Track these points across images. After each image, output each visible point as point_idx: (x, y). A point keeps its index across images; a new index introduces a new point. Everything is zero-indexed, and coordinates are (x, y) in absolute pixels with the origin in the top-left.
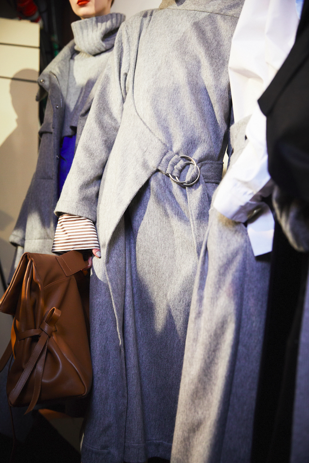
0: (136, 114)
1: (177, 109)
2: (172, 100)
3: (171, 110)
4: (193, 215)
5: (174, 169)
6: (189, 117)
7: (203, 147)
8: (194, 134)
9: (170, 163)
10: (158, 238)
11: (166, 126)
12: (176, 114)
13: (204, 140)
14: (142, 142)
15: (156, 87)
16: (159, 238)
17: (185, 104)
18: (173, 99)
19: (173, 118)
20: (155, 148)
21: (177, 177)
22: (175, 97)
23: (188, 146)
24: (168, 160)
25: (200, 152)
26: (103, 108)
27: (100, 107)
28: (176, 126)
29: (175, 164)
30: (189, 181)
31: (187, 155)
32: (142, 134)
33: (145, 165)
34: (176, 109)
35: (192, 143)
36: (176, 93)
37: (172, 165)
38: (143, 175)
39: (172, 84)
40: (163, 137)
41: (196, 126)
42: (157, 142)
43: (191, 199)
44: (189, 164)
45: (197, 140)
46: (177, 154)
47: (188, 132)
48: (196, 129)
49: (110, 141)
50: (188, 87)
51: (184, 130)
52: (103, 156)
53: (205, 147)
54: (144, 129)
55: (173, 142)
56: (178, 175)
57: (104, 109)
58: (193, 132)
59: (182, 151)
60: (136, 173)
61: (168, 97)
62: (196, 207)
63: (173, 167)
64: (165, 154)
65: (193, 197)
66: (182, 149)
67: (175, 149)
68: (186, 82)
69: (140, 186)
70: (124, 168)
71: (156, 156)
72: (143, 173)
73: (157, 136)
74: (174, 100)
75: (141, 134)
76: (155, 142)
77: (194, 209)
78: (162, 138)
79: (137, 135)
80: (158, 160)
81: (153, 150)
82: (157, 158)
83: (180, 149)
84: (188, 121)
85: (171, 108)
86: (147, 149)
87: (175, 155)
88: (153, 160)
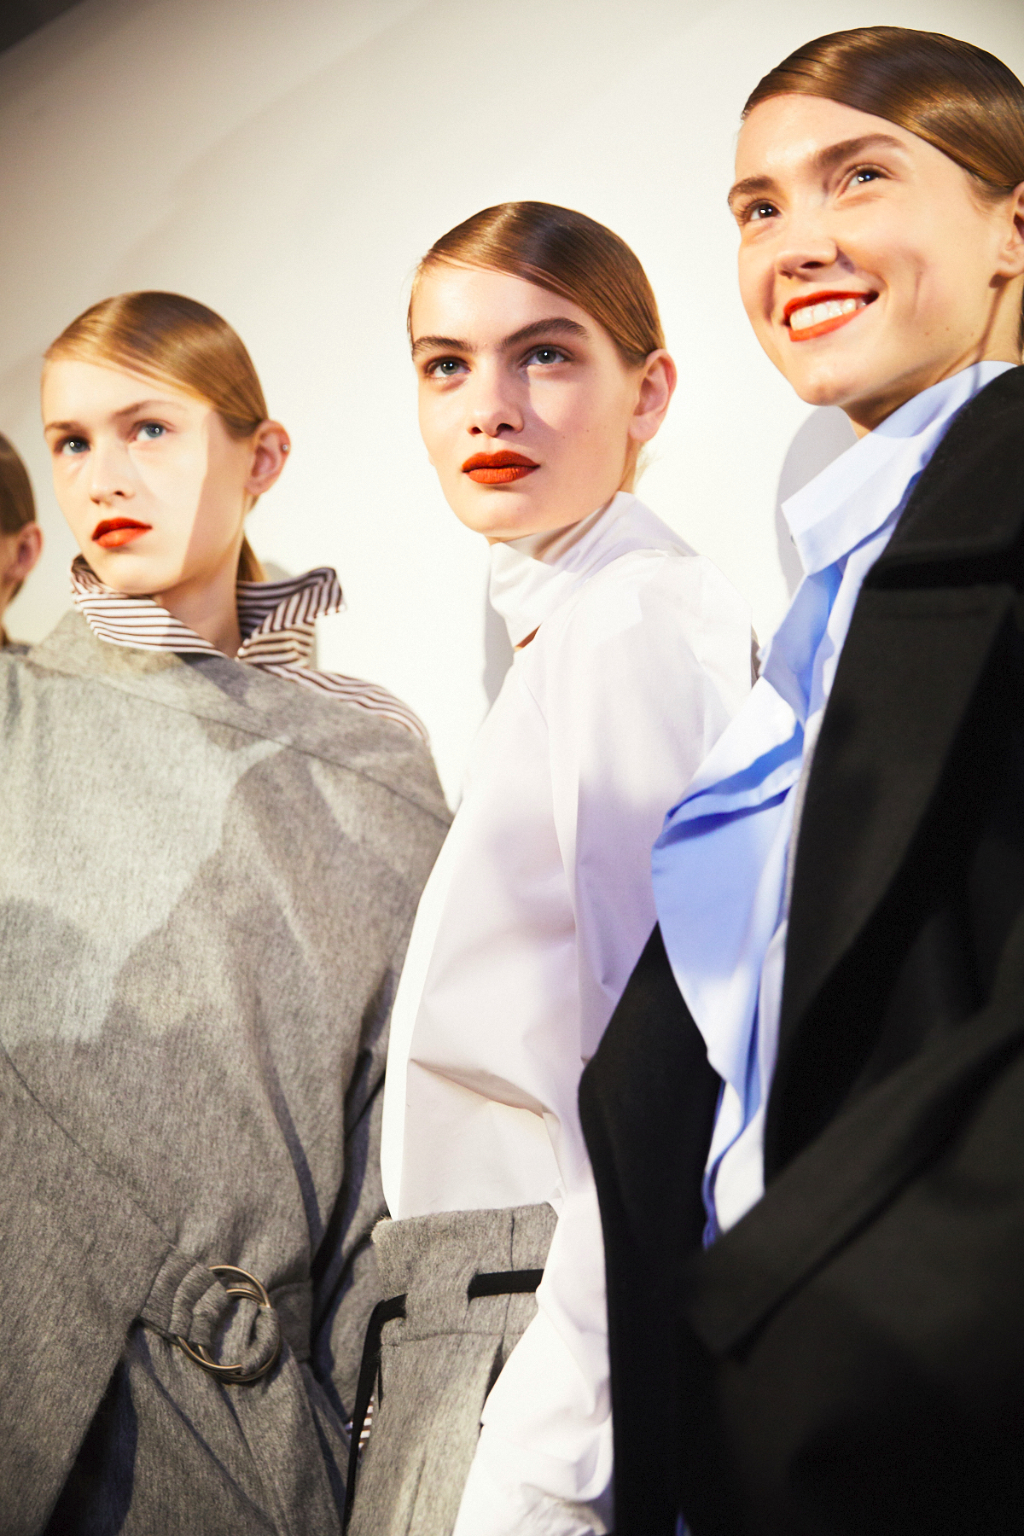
5: (192, 1317)
8: (252, 1189)
9: (180, 1293)
23: (234, 1230)
25: (271, 1249)
35: (245, 1220)
37: (187, 1302)
40: (152, 1196)
53: (285, 1234)
59: (216, 1251)
69: (100, 1393)
71: (133, 1269)
72: (100, 1338)
73: (128, 1190)
79: (42, 1181)
80: (142, 1283)
81: (120, 1245)
82: (139, 1275)
83: (213, 1244)
84: (231, 1139)
85: (178, 1086)
86: (96, 1238)
87: (193, 1265)
88: (124, 1284)
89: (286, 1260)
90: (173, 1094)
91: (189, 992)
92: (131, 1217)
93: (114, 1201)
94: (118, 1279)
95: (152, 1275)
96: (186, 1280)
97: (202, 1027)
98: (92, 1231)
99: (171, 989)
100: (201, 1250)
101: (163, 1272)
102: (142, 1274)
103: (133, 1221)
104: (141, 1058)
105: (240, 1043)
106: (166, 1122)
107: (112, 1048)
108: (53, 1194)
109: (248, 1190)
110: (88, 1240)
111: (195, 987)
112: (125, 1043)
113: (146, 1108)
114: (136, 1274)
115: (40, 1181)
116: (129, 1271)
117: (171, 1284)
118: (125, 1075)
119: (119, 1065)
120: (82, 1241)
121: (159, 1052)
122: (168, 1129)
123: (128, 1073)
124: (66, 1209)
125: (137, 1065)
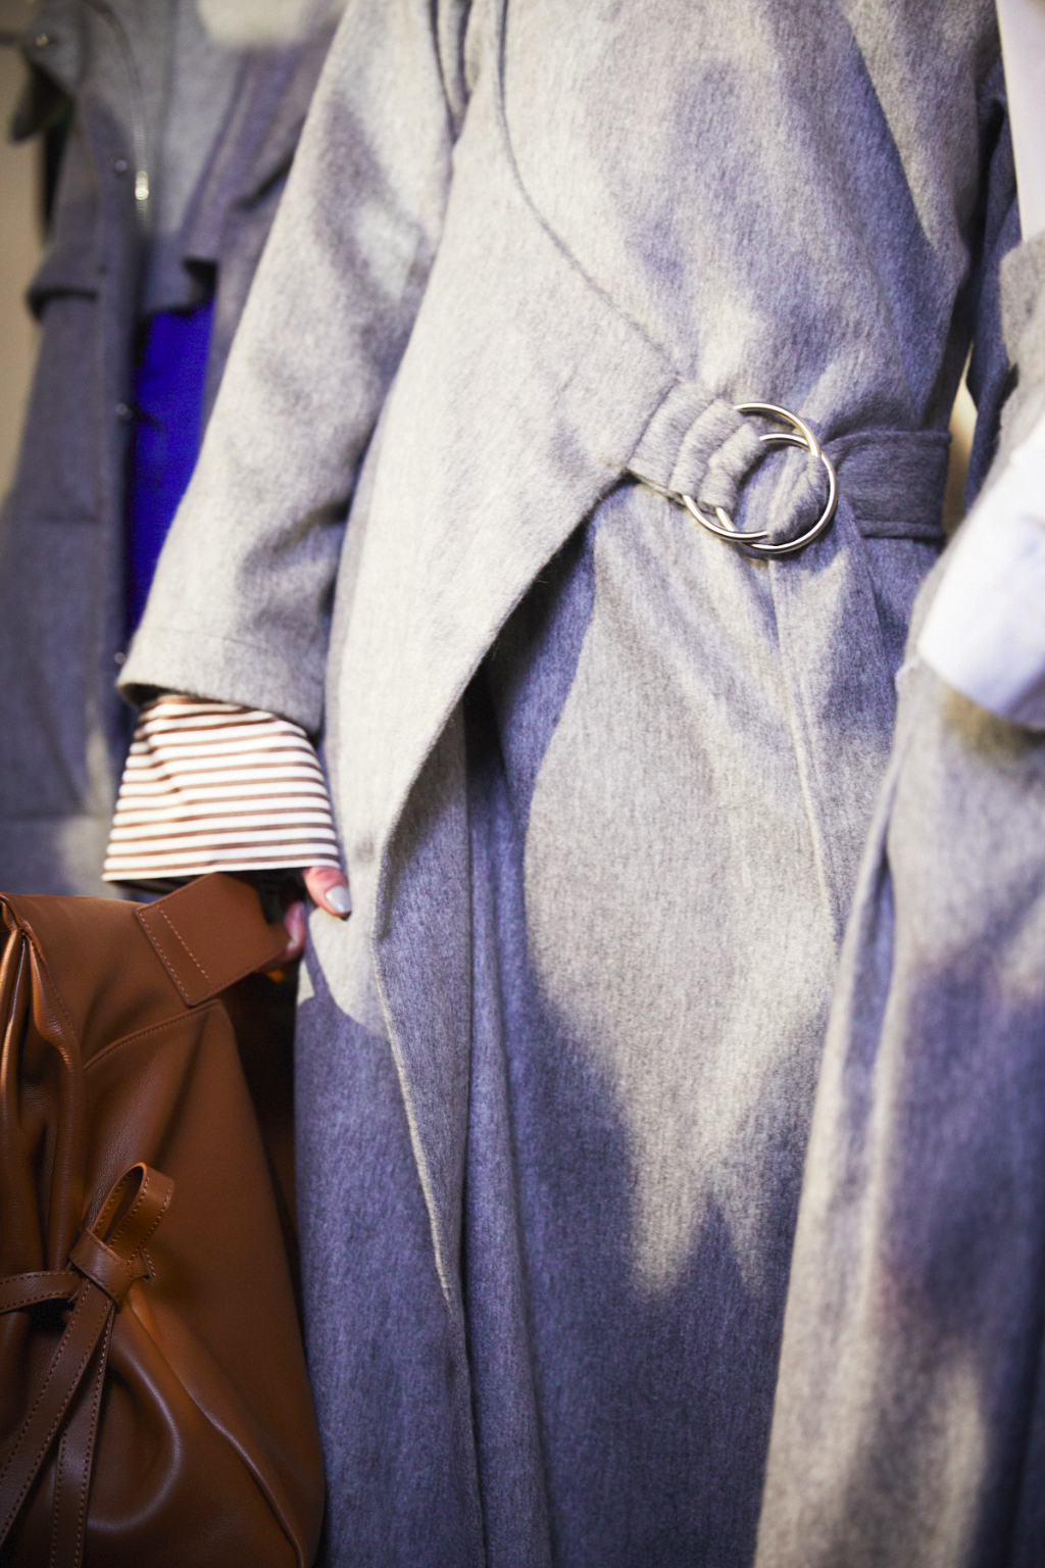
0: (518, 199)
1: (724, 174)
2: (694, 129)
3: (691, 179)
4: (807, 700)
5: (706, 470)
6: (780, 212)
7: (851, 362)
8: (806, 299)
9: (691, 440)
10: (632, 811)
11: (666, 255)
12: (717, 196)
13: (858, 323)
14: (549, 338)
15: (616, 65)
16: (637, 814)
17: (760, 146)
18: (702, 121)
19: (700, 218)
20: (611, 366)
21: (725, 509)
22: (710, 114)
23: (776, 355)
24: (679, 429)
25: (839, 384)
26: (350, 170)
27: (340, 162)
28: (716, 256)
29: (716, 444)
30: (782, 532)
31: (771, 401)
32: (552, 296)
33: (565, 453)
34: (718, 175)
35: (794, 343)
36: (718, 93)
37: (701, 451)
38: (556, 504)
39: (697, 48)
40: (654, 314)
41: (815, 256)
42: (622, 335)
43: (793, 621)
44: (779, 446)
45: (820, 325)
46: (726, 394)
47: (777, 288)
48: (817, 271)
49: (387, 333)
50: (776, 66)
51: (754, 276)
52: (355, 408)
53: (860, 360)
54: (558, 273)
55: (701, 336)
56: (727, 501)
57: (357, 173)
58: (799, 287)
59: (745, 383)
60: (523, 493)
61: (679, 115)
62: (821, 660)
63: (704, 462)
64: (663, 397)
65: (804, 611)
66: (746, 371)
67: (713, 373)
68: (765, 38)
69: (542, 558)
70: (463, 467)
71: (618, 409)
72: (557, 492)
73: (625, 309)
74: (705, 127)
75: (544, 299)
76: (616, 336)
77: (811, 667)
78: (650, 315)
79: (523, 303)
80: (628, 426)
81: (606, 378)
82: (625, 417)
83: (738, 374)
84: (775, 232)
85: (693, 167)
86: (575, 372)
87: (712, 402)
88: (604, 427)
89: (859, 395)
90: (684, 179)
91: (713, 43)
92: (623, 342)
93: (604, 323)
94: (598, 422)
95: (645, 415)
96: (700, 422)
97: (726, 89)
98: (571, 364)
99: (691, 43)
100: (723, 383)
101: (664, 413)
102: (631, 415)
103: (626, 347)
104: (646, 139)
105: (775, 100)
106: (675, 218)
107: (610, 128)
108: (534, 318)
109: (796, 301)
110: (565, 375)
111: (721, 35)
112: (627, 121)
113: (650, 201)
114: (621, 415)
115: (521, 304)
116: (612, 411)
117: (675, 427)
118: (624, 161)
119: (618, 149)
120: (557, 375)
121: (668, 128)
122: (678, 227)
123: (629, 158)
124: (544, 337)
125: (640, 148)
